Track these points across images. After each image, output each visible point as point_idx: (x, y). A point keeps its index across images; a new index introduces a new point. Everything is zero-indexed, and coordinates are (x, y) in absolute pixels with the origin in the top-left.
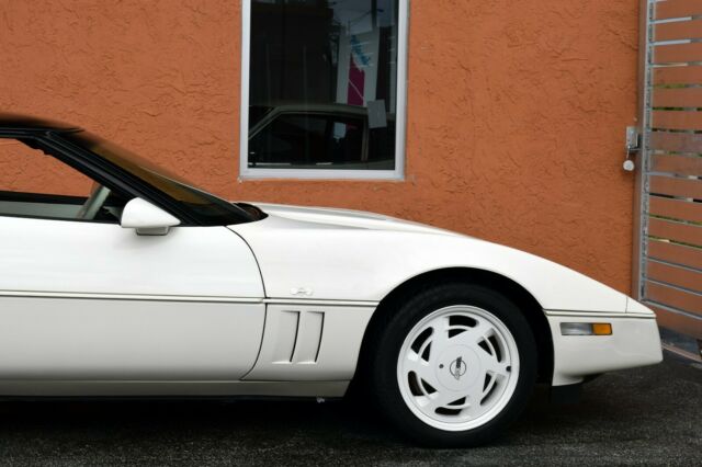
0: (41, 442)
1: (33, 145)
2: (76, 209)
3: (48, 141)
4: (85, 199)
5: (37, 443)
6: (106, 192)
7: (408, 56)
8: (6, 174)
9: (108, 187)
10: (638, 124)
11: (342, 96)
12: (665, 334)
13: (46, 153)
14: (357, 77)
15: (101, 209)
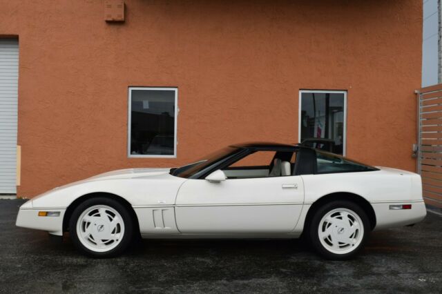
7: (347, 124)
10: (417, 143)
11: (315, 135)
12: (427, 206)
14: (319, 131)
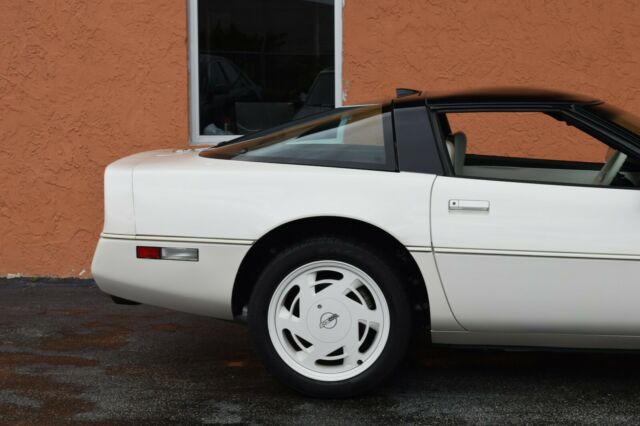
0: (566, 390)
1: (558, 117)
2: (593, 175)
3: (571, 113)
4: (603, 164)
5: (563, 390)
6: (623, 157)
8: (524, 142)
9: (625, 153)
13: (569, 124)
15: (618, 174)
